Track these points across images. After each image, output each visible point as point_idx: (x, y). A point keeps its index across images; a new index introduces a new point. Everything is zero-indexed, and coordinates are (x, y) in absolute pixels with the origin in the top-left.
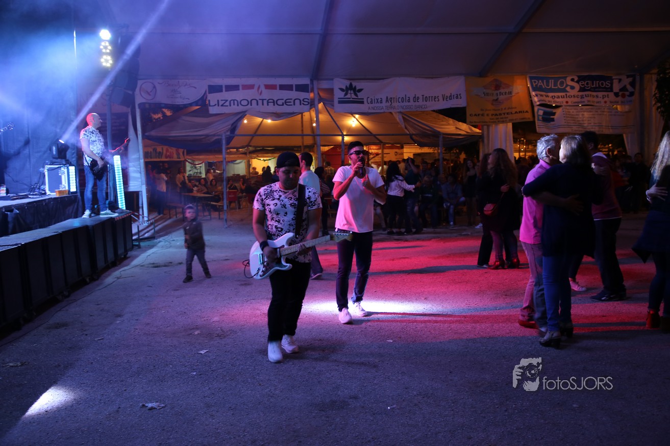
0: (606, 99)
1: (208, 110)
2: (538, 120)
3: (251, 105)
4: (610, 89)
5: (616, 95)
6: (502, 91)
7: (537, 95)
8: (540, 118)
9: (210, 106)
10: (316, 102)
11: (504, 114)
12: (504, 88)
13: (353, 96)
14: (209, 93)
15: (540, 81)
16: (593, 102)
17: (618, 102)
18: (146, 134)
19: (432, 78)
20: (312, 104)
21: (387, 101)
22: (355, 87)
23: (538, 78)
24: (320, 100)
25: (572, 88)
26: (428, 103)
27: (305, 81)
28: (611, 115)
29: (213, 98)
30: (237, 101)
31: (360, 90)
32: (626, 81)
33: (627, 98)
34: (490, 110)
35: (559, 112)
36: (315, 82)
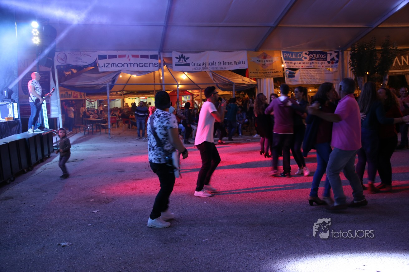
0: (323, 65)
1: (98, 70)
2: (286, 77)
3: (124, 67)
4: (326, 59)
5: (329, 62)
6: (267, 59)
7: (286, 63)
8: (287, 75)
9: (99, 67)
10: (162, 65)
11: (268, 72)
12: (268, 58)
13: (184, 62)
14: (99, 59)
15: (288, 54)
16: (316, 66)
17: (329, 67)
18: (61, 84)
19: (228, 52)
20: (160, 66)
21: (203, 64)
22: (185, 56)
23: (287, 53)
24: (165, 64)
25: (306, 58)
26: (226, 66)
27: (156, 53)
28: (326, 74)
29: (101, 62)
30: (116, 64)
31: (188, 58)
32: (334, 55)
33: (335, 64)
34: (261, 70)
35: (297, 72)
36: (161, 54)
